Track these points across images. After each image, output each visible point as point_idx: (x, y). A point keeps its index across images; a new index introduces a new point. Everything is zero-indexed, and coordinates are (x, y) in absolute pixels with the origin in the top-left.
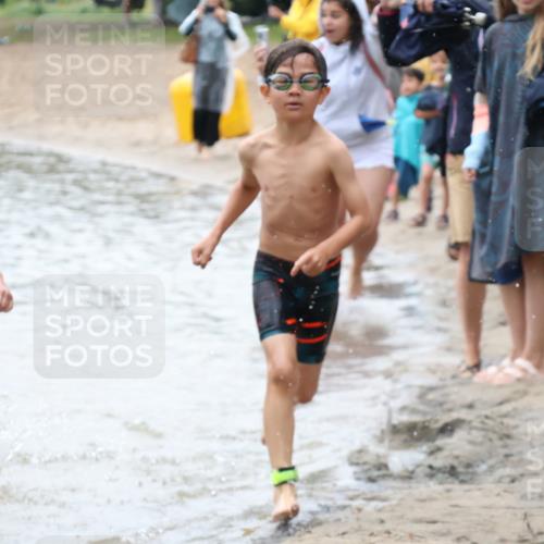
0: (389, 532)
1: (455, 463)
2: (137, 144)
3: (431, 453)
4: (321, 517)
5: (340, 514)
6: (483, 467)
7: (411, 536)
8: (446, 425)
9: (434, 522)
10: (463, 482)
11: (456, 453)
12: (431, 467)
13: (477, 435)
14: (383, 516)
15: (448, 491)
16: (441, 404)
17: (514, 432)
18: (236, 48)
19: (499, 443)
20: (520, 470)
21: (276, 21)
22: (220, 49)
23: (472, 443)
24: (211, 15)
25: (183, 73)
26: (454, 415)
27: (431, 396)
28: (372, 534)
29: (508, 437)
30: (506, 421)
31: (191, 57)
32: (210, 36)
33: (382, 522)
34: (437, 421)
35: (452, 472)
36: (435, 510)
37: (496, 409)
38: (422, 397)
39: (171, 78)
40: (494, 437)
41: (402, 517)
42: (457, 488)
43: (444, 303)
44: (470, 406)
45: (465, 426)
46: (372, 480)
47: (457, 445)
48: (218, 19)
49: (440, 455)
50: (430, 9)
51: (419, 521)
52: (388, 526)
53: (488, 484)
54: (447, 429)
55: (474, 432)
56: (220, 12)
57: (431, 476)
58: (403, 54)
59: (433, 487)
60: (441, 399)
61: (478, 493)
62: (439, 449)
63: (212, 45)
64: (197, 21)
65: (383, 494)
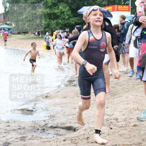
5: (63, 90)
7: (70, 92)
9: (73, 91)
11: (75, 83)
26: (74, 79)
31: (45, 41)
33: (67, 91)
35: (74, 85)
36: (73, 89)
38: (71, 77)
41: (69, 90)
42: (75, 87)
46: (66, 86)
51: (71, 91)
54: (74, 81)
59: (72, 87)
62: (73, 83)
65: (67, 88)
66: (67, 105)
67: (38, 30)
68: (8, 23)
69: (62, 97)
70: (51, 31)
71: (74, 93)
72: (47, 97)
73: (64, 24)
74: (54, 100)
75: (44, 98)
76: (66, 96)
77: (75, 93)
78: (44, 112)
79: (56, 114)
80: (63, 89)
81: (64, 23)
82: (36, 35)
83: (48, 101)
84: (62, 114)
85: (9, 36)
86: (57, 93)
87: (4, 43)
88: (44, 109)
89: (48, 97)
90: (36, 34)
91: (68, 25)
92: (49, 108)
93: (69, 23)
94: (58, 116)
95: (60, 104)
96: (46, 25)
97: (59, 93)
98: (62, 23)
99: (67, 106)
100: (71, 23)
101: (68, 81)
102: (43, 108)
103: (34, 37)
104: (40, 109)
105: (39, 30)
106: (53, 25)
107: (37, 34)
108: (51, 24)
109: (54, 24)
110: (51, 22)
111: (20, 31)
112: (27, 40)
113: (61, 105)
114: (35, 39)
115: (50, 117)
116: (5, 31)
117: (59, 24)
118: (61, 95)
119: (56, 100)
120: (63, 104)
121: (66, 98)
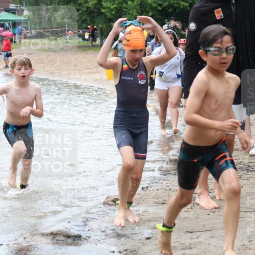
2: (96, 80)
4: (152, 185)
28: (165, 190)
31: (116, 55)
32: (121, 49)
33: (168, 186)
41: (173, 185)
46: (165, 175)
52: (170, 187)
63: (122, 52)
64: (117, 45)
65: (168, 179)
67: (92, 27)
68: (12, 6)
69: (155, 203)
73: (160, 8)
74: (135, 209)
75: (108, 204)
76: (167, 199)
78: (108, 241)
79: (139, 245)
80: (157, 183)
81: (160, 5)
82: (87, 40)
84: (155, 247)
85: (15, 42)
86: (142, 193)
87: (3, 61)
88: (109, 232)
90: (87, 36)
91: (170, 10)
93: (175, 5)
94: (145, 251)
95: (149, 221)
96: (113, 13)
97: (147, 192)
98: (155, 5)
100: (180, 5)
101: (171, 161)
102: (106, 230)
103: (80, 44)
104: (100, 233)
105: (95, 27)
106: (130, 12)
107: (90, 36)
108: (125, 10)
109: (135, 10)
110: (127, 3)
112: (63, 53)
114: (83, 51)
115: (125, 252)
116: (4, 31)
117: (147, 9)
118: (153, 198)
119: (139, 211)
120: (158, 221)
121: (165, 205)
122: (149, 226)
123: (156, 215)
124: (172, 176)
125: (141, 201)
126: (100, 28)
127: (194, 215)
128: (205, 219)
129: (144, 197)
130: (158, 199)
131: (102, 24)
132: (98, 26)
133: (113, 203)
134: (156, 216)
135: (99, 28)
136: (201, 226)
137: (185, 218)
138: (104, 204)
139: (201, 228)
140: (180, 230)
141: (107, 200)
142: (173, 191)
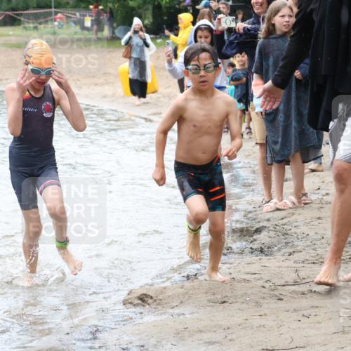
0: (233, 278)
1: (263, 247)
3: (252, 242)
4: (203, 272)
6: (276, 248)
7: (244, 280)
8: (258, 229)
9: (255, 274)
10: (266, 255)
11: (263, 242)
12: (251, 248)
13: (272, 234)
14: (231, 271)
15: (260, 259)
16: (255, 219)
17: (289, 232)
18: (149, 51)
19: (283, 237)
20: (293, 250)
21: (168, 37)
22: (142, 51)
23: (269, 237)
24: (137, 35)
25: (124, 62)
26: (261, 224)
27: (250, 216)
29: (287, 234)
30: (285, 226)
31: (128, 56)
32: (137, 45)
33: (231, 274)
34: (253, 227)
35: (262, 251)
37: (280, 221)
38: (245, 216)
39: (119, 64)
40: (280, 234)
41: (239, 271)
43: (254, 172)
44: (268, 220)
45: (267, 230)
46: (225, 254)
47: (263, 238)
48: (140, 37)
49: (256, 243)
50: (242, 31)
51: (247, 273)
52: (233, 275)
53: (279, 256)
54: (258, 231)
55: (271, 232)
56: (141, 33)
57: (252, 253)
58: (229, 52)
59: (254, 258)
60: (255, 217)
61: (274, 260)
62: (255, 240)
63: (139, 50)
64: (130, 38)
65: (230, 261)
66: (234, 336)
67: (96, 7)
69: (209, 301)
70: (150, 7)
71: (261, 283)
72: (143, 299)
74: (177, 311)
75: (131, 303)
76: (229, 295)
77: (267, 285)
83: (149, 318)
86: (188, 284)
89: (150, 301)
92: (155, 346)
95: (201, 331)
99: (230, 340)
101: (234, 231)
102: (130, 346)
105: (101, 7)
111: (13, 10)
113: (206, 336)
118: (206, 293)
119: (183, 314)
120: (215, 331)
121: (226, 304)
122: (201, 340)
123: (212, 321)
124: (237, 256)
125: (187, 297)
126: (110, 8)
127: (274, 321)
128: (294, 329)
129: (191, 292)
130: (214, 294)
131: (113, 3)
132: (107, 6)
133: (140, 302)
134: (213, 324)
135: (108, 10)
136: (286, 339)
137: (260, 326)
138: (125, 303)
139: (286, 342)
140: (252, 347)
141: (130, 296)
142: (239, 281)
